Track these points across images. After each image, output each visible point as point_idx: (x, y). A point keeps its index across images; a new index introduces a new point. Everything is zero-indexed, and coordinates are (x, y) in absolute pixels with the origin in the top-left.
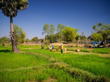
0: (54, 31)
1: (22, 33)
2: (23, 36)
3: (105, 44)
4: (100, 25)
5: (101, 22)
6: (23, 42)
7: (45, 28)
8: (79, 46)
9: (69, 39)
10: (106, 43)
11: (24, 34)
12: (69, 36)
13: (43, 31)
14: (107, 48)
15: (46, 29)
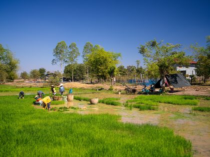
0: (76, 57)
1: (11, 59)
2: (12, 66)
3: (164, 85)
4: (153, 44)
5: (155, 39)
6: (11, 79)
7: (58, 51)
8: (116, 90)
9: (100, 74)
10: (166, 84)
11: (14, 62)
12: (99, 67)
13: (55, 58)
14: (168, 93)
15: (60, 53)
